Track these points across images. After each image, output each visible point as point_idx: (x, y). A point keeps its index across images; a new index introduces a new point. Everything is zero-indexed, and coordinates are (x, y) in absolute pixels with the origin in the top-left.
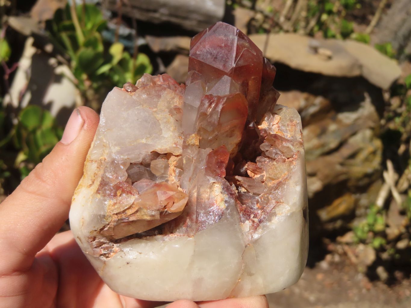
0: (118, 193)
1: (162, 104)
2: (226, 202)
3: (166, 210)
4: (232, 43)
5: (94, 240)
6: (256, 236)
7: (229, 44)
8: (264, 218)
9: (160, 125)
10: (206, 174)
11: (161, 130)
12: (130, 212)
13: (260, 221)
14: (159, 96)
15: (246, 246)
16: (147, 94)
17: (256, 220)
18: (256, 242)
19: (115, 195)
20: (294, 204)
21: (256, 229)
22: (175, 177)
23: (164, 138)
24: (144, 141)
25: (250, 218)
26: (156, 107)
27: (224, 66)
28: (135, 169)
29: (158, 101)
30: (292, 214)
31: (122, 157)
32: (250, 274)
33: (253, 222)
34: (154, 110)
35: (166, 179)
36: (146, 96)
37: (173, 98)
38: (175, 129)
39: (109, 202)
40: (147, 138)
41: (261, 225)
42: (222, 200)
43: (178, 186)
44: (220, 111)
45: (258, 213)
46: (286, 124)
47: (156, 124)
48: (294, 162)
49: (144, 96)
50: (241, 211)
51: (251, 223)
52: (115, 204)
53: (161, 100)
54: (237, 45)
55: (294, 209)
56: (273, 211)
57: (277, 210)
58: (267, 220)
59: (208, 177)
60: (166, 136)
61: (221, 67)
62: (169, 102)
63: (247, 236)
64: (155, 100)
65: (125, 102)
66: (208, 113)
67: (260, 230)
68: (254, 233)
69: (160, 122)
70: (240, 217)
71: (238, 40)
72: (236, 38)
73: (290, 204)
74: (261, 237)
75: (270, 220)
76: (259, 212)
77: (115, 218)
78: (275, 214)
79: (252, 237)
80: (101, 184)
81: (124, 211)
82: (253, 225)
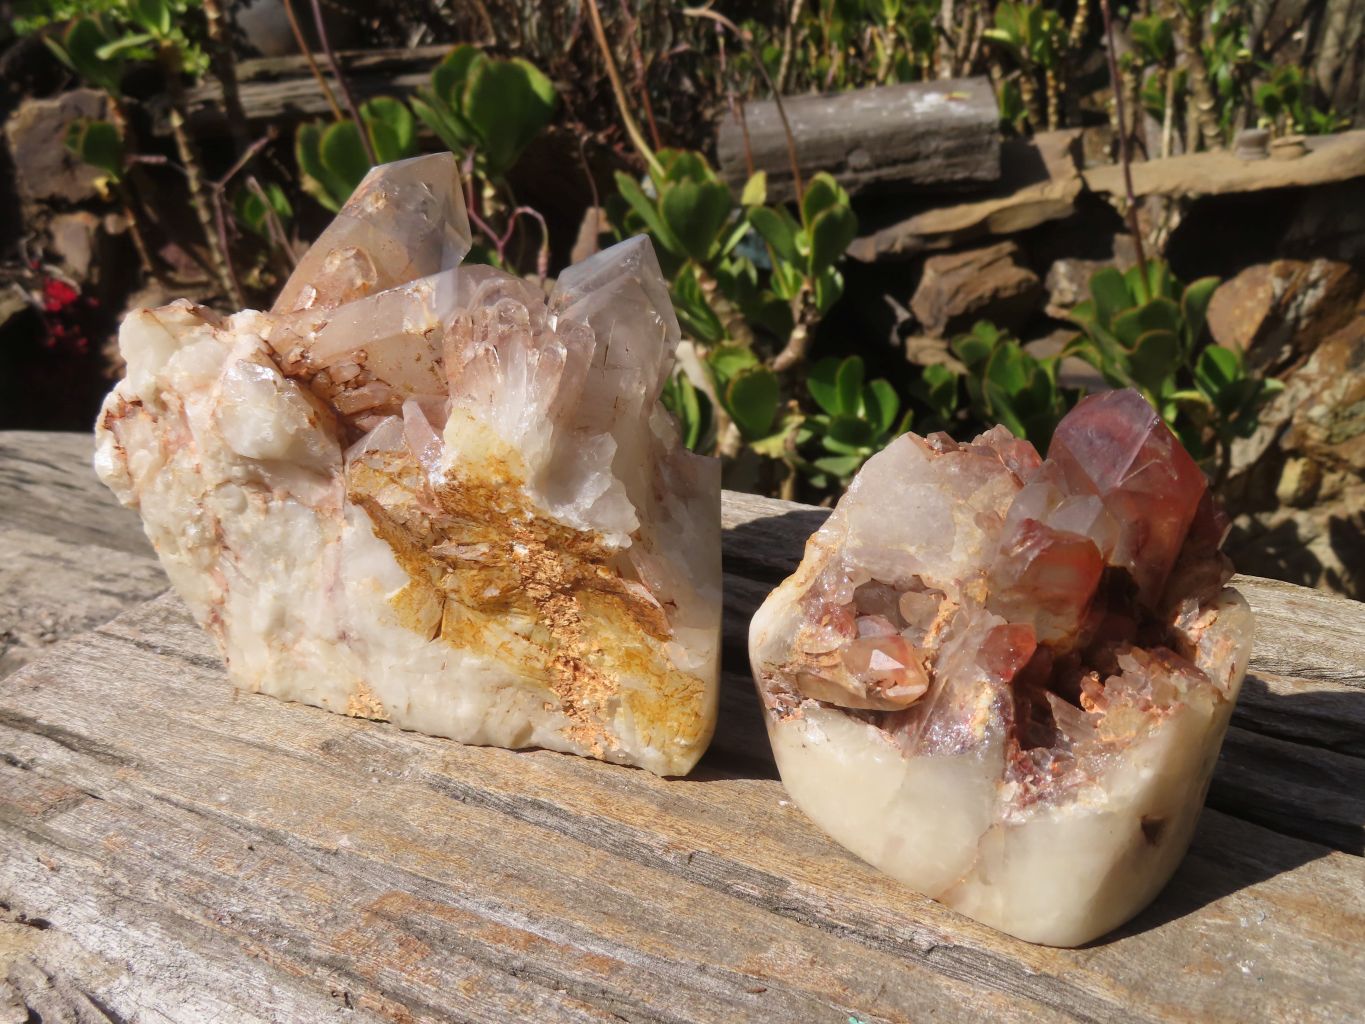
0: (826, 619)
1: (980, 498)
2: (988, 728)
3: (879, 689)
4: (1134, 442)
5: (770, 678)
6: (1018, 817)
7: (1128, 440)
8: (1050, 794)
9: (955, 534)
10: (978, 662)
11: (953, 544)
12: (825, 661)
13: (1041, 797)
14: (982, 480)
15: (991, 827)
16: (961, 468)
17: (1034, 789)
18: (1012, 829)
19: (819, 621)
20: (1121, 799)
21: (1024, 805)
22: (935, 639)
23: (950, 560)
24: (912, 550)
25: (1023, 779)
26: (966, 498)
27: (1102, 478)
28: (873, 593)
29: (976, 489)
30: (1106, 817)
31: (855, 561)
32: (985, 882)
33: (1027, 790)
34: (960, 502)
35: (922, 635)
36: (957, 470)
37: (1005, 495)
38: (977, 553)
39: (805, 628)
40: (920, 547)
41: (1039, 802)
42: (983, 722)
43: (927, 659)
44: (1031, 559)
45: (1044, 779)
46: (1215, 638)
47: (949, 527)
48: (1160, 720)
49: (954, 469)
50: (1012, 758)
51: (1021, 790)
52: (811, 636)
53: (983, 488)
54: (1143, 447)
55: (1116, 809)
56: (1073, 790)
57: (1082, 792)
58: (1053, 801)
59: (978, 668)
60: (954, 559)
61: (1095, 478)
62: (993, 499)
63: (1002, 811)
64: (971, 484)
65: (912, 466)
66: (1013, 555)
67: (1031, 812)
68: (1019, 810)
69: (958, 529)
70: (1005, 770)
71: (1148, 439)
72: (1147, 434)
73: (1113, 794)
74: (1025, 824)
75: (1059, 803)
76: (1049, 778)
77: (802, 660)
78: (1074, 798)
79: (1009, 815)
80: (810, 591)
81: (818, 655)
82: (1022, 796)
